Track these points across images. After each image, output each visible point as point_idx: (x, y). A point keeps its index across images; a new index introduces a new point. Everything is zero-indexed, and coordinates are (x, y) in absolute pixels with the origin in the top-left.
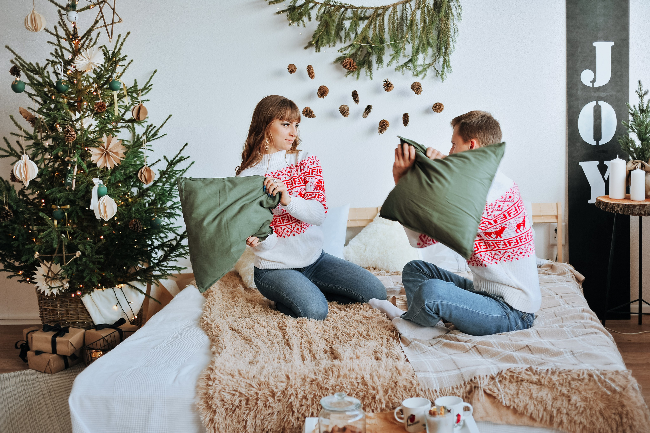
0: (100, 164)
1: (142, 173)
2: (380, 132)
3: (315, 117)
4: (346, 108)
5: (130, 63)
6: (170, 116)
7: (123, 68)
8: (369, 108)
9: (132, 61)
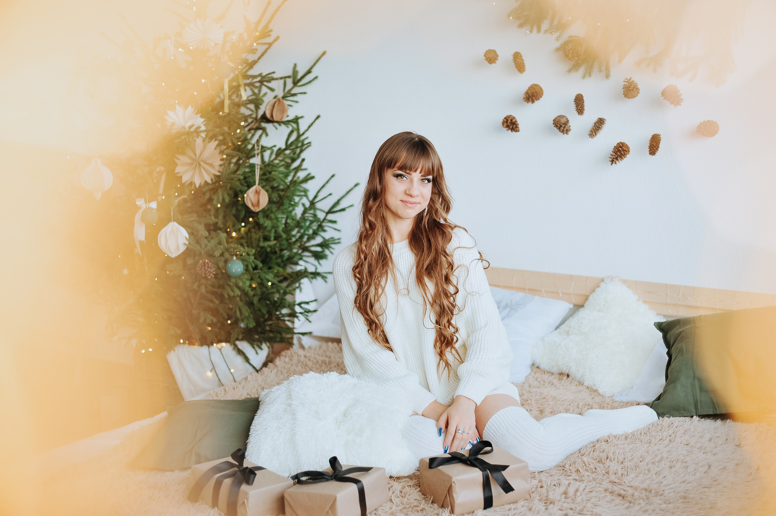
0: (186, 178)
1: (248, 195)
2: (612, 161)
3: (517, 131)
4: (563, 120)
5: (275, 40)
6: (318, 117)
7: (266, 47)
8: (599, 124)
9: (278, 38)
